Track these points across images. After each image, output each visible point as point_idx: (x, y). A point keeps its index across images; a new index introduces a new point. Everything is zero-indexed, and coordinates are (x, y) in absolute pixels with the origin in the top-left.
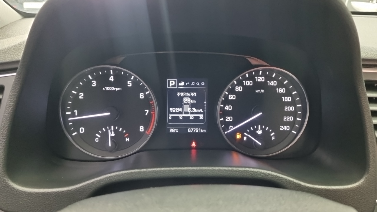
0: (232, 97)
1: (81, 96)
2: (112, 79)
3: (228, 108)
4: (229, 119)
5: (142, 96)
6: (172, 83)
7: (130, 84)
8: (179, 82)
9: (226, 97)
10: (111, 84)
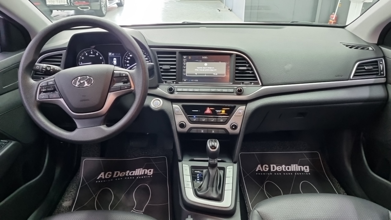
0: (129, 58)
1: (83, 58)
2: (92, 53)
3: (128, 62)
4: (128, 65)
5: (101, 58)
6: (110, 54)
7: (97, 54)
8: (112, 53)
9: (127, 58)
10: (91, 54)
